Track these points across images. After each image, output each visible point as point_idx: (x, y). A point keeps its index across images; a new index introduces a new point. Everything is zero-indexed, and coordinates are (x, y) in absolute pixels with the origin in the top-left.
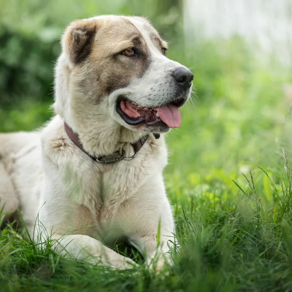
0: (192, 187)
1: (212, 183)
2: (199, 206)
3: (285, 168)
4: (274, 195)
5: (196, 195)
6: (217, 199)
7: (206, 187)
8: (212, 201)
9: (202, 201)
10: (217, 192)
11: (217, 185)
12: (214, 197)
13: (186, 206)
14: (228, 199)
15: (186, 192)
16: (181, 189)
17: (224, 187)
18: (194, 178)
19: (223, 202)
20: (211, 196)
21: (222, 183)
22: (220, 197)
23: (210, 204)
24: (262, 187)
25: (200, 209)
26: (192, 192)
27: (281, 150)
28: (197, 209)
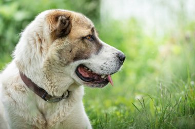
0: (106, 108)
1: (119, 106)
2: (111, 120)
3: (162, 95)
4: (155, 112)
5: (109, 113)
6: (122, 115)
7: (115, 108)
8: (119, 117)
9: (113, 116)
10: (122, 111)
11: (122, 107)
12: (120, 114)
13: (103, 120)
14: (129, 116)
15: (103, 111)
16: (100, 109)
17: (126, 108)
18: (108, 103)
19: (126, 117)
20: (118, 113)
21: (125, 105)
22: (124, 114)
23: (118, 119)
24: (149, 108)
25: (111, 122)
26: (106, 111)
27: (159, 85)
28: (110, 121)
